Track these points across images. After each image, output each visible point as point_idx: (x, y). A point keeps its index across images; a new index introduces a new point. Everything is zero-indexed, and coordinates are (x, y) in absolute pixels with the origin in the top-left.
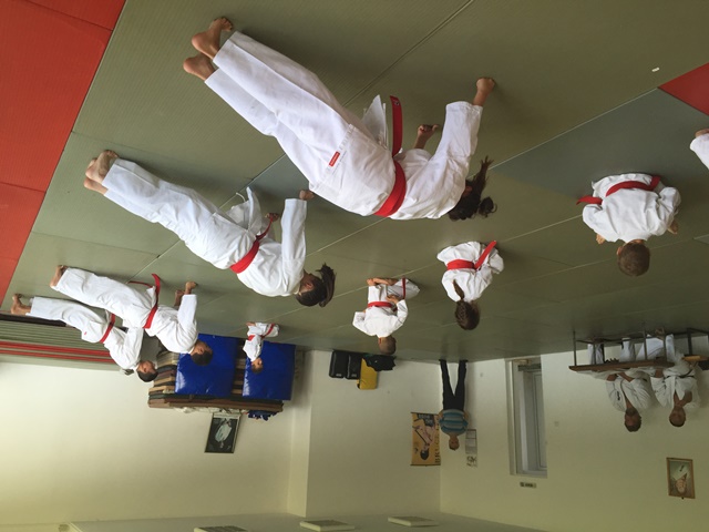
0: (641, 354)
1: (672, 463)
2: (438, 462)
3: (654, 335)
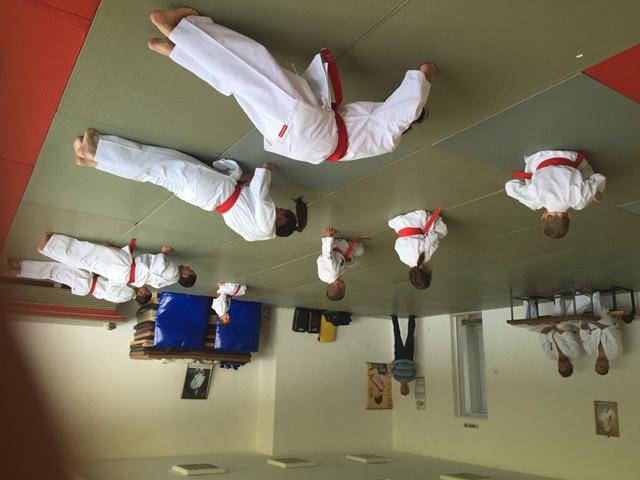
0: (571, 309)
2: (390, 406)
3: (582, 293)
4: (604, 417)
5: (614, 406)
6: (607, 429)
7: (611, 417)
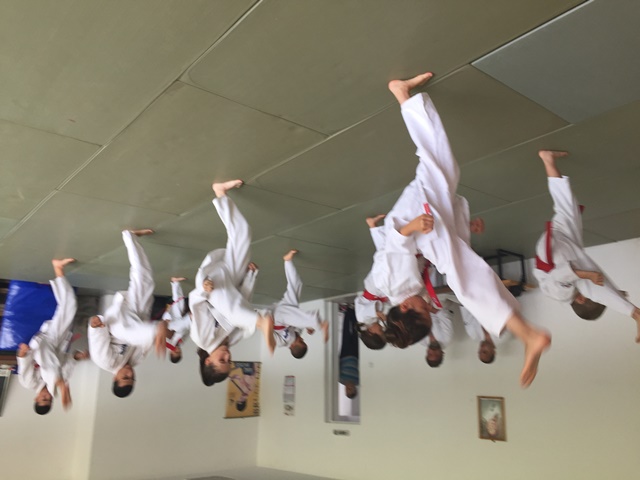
1: (483, 402)
4: (489, 416)
5: (500, 401)
6: (492, 432)
7: (496, 416)
